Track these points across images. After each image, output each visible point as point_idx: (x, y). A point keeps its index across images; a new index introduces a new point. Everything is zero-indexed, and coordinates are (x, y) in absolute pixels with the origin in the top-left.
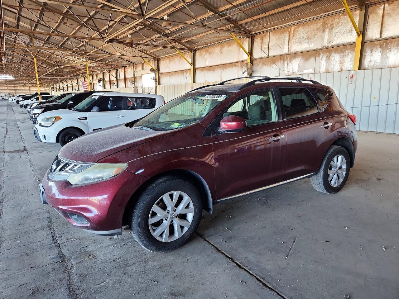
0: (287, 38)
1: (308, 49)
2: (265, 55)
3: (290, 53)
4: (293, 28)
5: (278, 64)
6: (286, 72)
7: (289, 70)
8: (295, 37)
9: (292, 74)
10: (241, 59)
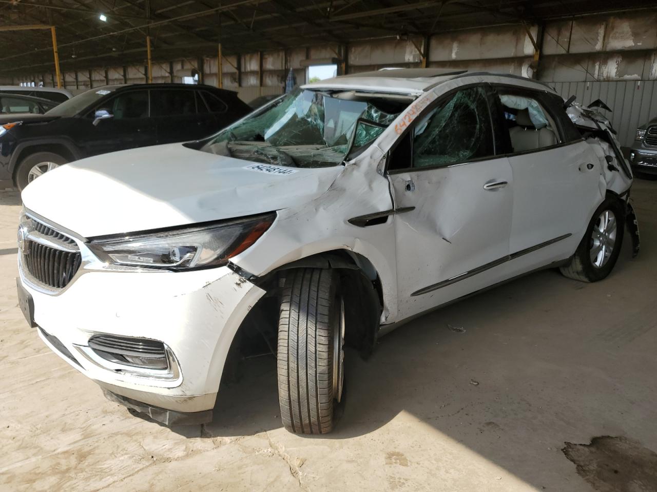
0: (601, 31)
1: (634, 48)
2: (564, 52)
3: (605, 51)
4: (612, 19)
5: (585, 65)
6: (596, 76)
7: (602, 74)
8: (615, 30)
9: (606, 79)
10: (520, 54)
